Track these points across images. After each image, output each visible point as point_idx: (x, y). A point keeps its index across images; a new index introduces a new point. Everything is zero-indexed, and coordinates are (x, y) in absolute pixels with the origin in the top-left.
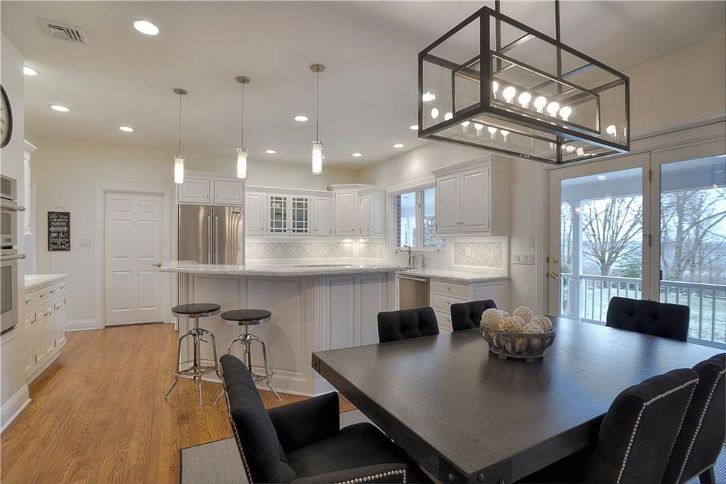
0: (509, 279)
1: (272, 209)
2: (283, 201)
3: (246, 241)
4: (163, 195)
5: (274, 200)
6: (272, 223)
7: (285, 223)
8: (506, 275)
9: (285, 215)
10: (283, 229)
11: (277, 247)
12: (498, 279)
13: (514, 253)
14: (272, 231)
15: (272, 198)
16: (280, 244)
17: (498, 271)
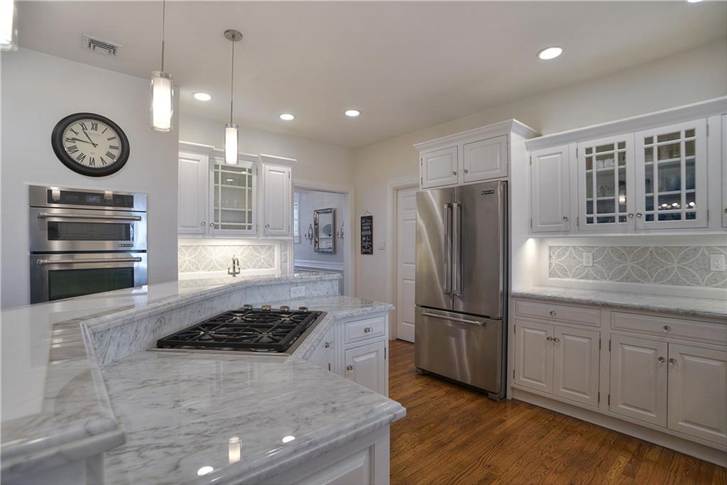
1: (589, 176)
2: (616, 151)
5: (595, 154)
6: (589, 203)
7: (623, 201)
14: (593, 220)
15: (589, 151)
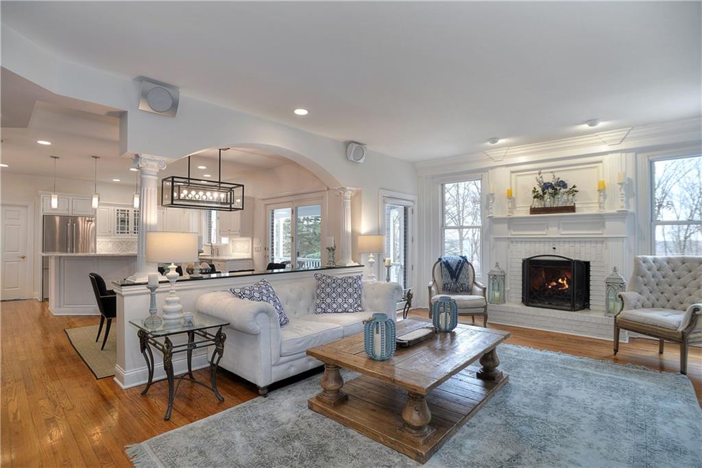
0: (252, 259)
1: (118, 218)
3: (97, 240)
4: (27, 207)
5: (120, 212)
6: (118, 227)
7: (128, 228)
8: (250, 257)
9: (128, 222)
10: (126, 231)
11: (122, 244)
12: (248, 259)
13: (254, 246)
14: (118, 233)
15: (118, 210)
16: (124, 242)
17: (247, 255)
